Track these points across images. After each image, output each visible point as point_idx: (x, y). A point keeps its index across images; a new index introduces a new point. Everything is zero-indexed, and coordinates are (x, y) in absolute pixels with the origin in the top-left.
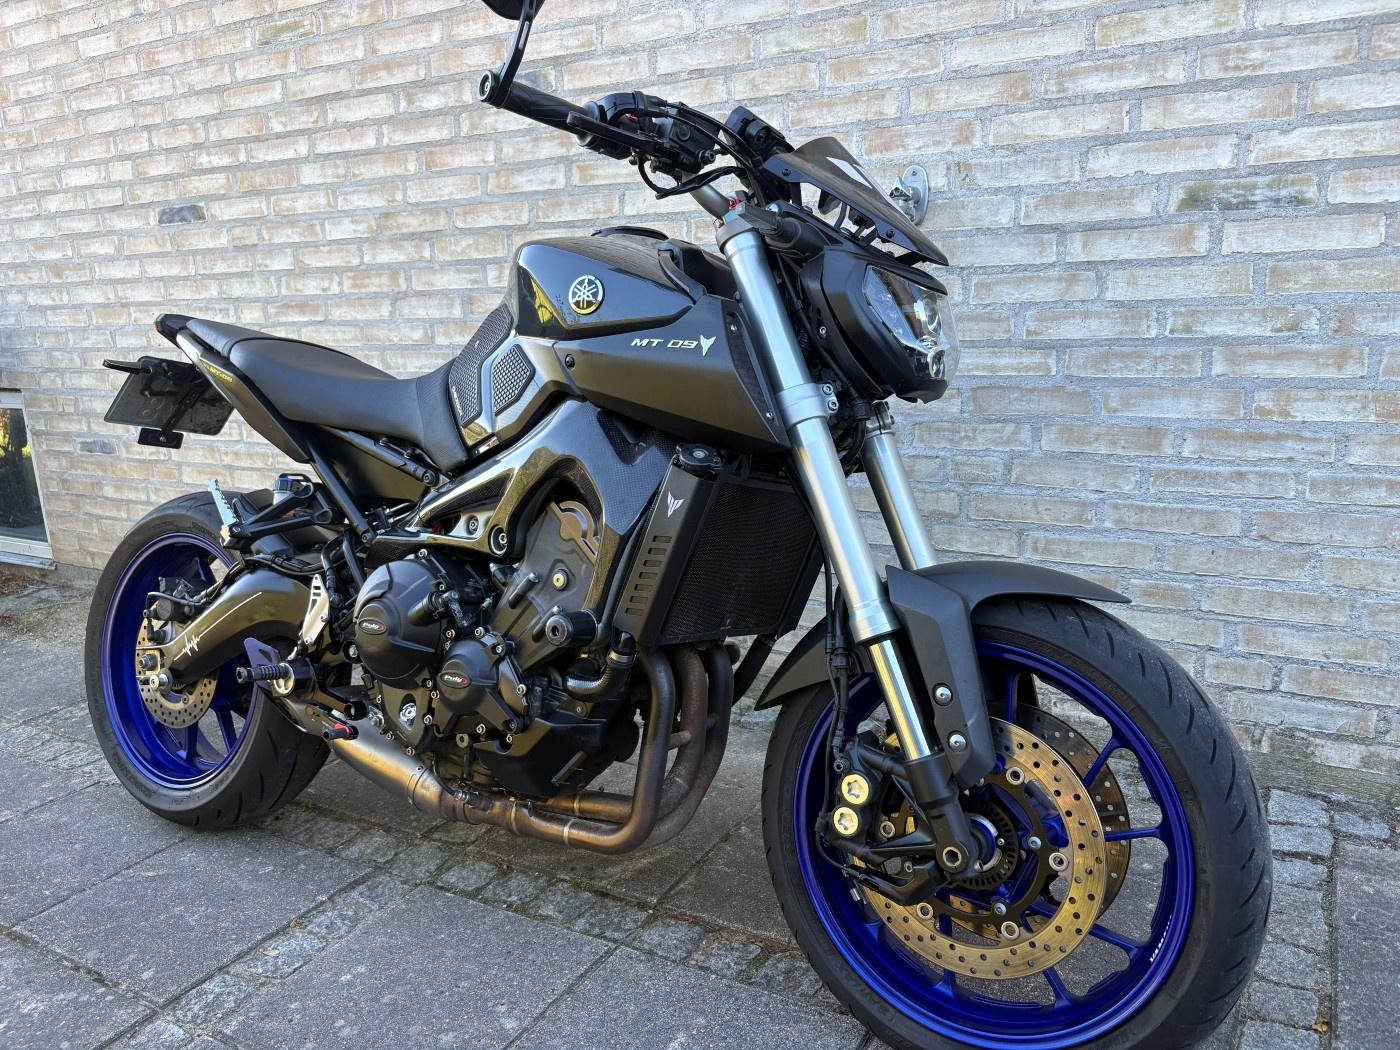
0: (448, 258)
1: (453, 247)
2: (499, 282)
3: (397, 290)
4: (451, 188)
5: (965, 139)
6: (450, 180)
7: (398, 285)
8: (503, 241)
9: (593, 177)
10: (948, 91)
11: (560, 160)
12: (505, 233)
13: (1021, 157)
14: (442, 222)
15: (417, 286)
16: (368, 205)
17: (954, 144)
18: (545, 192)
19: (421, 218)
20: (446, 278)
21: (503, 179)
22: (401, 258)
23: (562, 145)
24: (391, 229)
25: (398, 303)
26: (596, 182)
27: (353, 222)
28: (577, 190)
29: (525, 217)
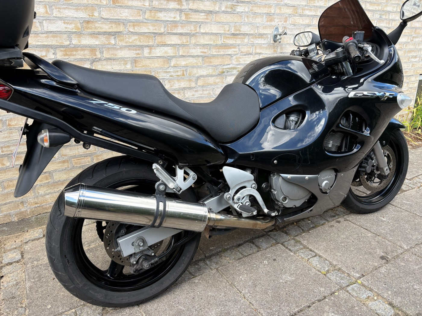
0: (124, 44)
1: (127, 40)
2: (150, 54)
3: (95, 57)
4: (127, 14)
5: (286, 21)
6: (126, 10)
7: (96, 55)
8: (152, 38)
9: (190, 18)
10: (284, 9)
11: (178, 10)
12: (153, 35)
13: (295, 27)
14: (121, 28)
15: (106, 55)
16: (75, 16)
17: (284, 22)
18: (171, 21)
19: (110, 26)
20: (123, 52)
21: (153, 14)
22: (97, 43)
23: (179, 4)
24: (92, 29)
25: (95, 63)
26: (191, 20)
27: (64, 23)
28: (184, 22)
29: (162, 30)
